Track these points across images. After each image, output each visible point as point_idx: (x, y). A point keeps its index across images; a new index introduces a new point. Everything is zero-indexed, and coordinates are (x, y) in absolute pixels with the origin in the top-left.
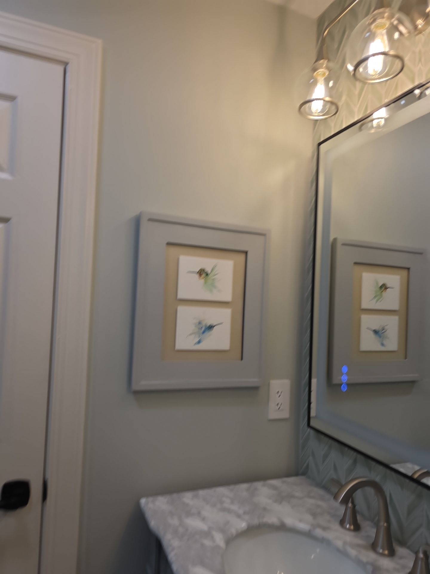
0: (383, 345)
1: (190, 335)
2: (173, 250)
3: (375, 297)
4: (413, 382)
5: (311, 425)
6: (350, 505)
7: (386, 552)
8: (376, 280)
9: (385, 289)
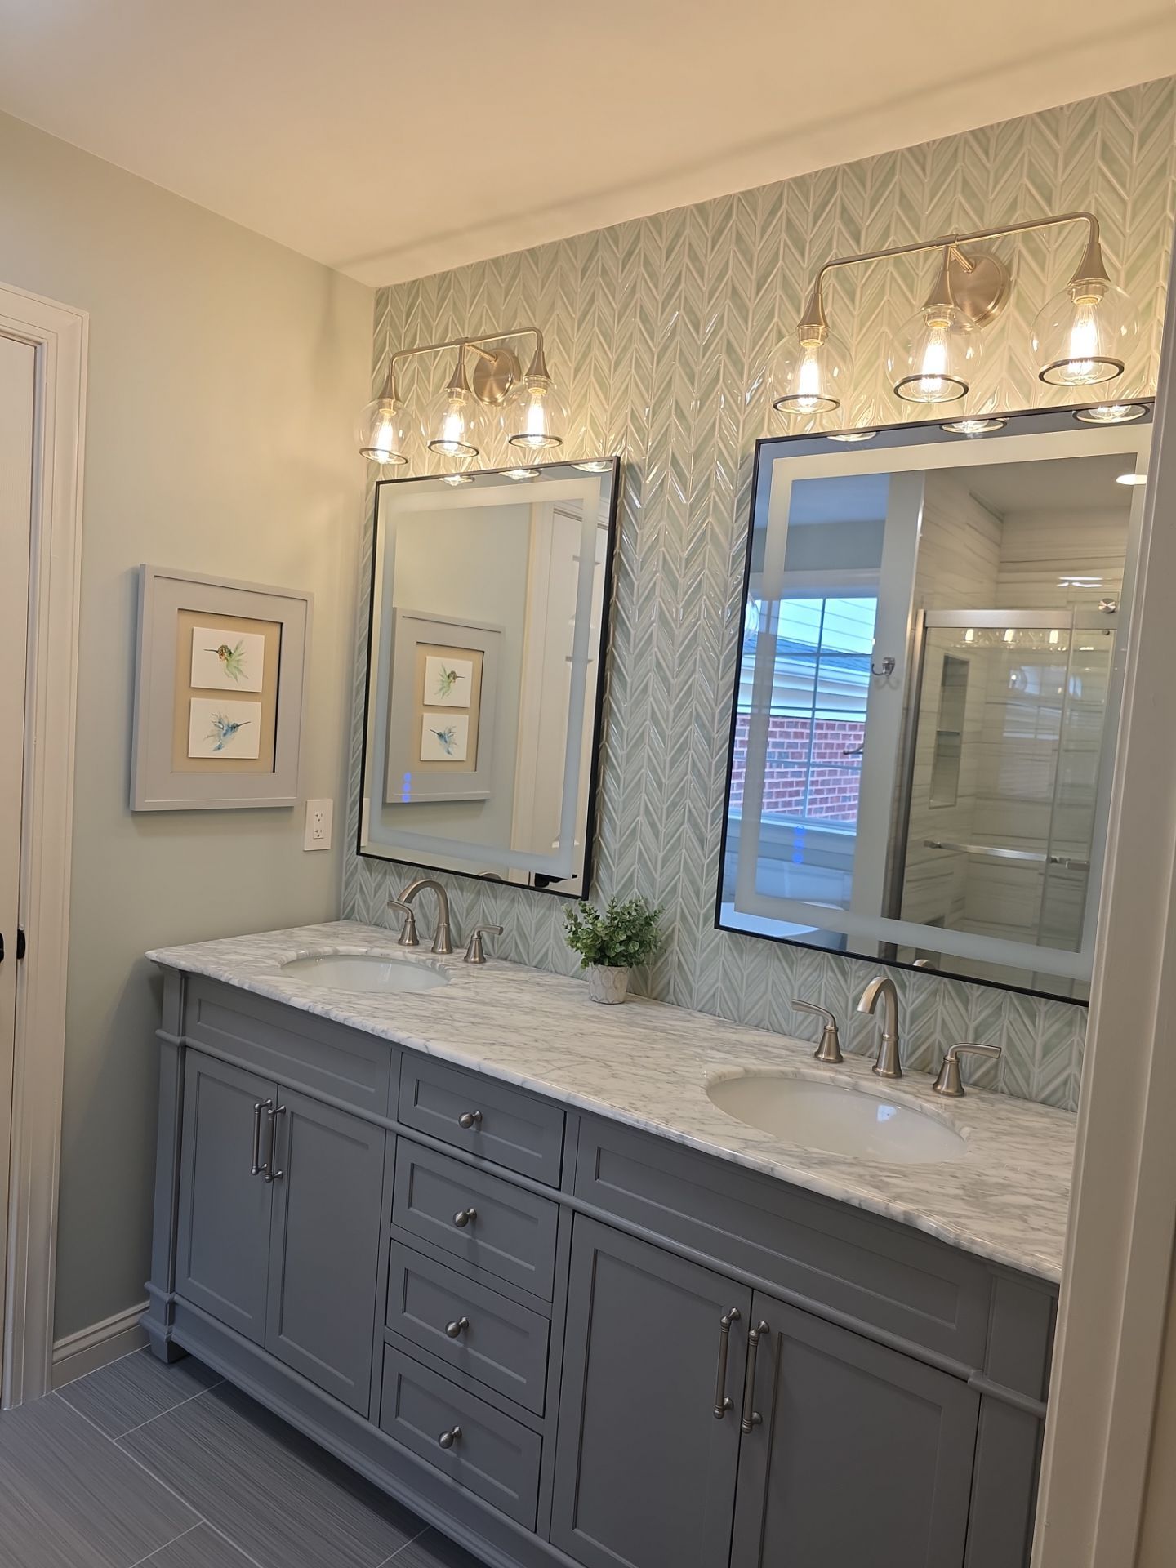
0: (449, 752)
1: (208, 737)
2: (187, 619)
3: (441, 690)
4: (483, 801)
5: (362, 851)
6: (410, 920)
7: (445, 950)
8: (443, 666)
9: (454, 679)
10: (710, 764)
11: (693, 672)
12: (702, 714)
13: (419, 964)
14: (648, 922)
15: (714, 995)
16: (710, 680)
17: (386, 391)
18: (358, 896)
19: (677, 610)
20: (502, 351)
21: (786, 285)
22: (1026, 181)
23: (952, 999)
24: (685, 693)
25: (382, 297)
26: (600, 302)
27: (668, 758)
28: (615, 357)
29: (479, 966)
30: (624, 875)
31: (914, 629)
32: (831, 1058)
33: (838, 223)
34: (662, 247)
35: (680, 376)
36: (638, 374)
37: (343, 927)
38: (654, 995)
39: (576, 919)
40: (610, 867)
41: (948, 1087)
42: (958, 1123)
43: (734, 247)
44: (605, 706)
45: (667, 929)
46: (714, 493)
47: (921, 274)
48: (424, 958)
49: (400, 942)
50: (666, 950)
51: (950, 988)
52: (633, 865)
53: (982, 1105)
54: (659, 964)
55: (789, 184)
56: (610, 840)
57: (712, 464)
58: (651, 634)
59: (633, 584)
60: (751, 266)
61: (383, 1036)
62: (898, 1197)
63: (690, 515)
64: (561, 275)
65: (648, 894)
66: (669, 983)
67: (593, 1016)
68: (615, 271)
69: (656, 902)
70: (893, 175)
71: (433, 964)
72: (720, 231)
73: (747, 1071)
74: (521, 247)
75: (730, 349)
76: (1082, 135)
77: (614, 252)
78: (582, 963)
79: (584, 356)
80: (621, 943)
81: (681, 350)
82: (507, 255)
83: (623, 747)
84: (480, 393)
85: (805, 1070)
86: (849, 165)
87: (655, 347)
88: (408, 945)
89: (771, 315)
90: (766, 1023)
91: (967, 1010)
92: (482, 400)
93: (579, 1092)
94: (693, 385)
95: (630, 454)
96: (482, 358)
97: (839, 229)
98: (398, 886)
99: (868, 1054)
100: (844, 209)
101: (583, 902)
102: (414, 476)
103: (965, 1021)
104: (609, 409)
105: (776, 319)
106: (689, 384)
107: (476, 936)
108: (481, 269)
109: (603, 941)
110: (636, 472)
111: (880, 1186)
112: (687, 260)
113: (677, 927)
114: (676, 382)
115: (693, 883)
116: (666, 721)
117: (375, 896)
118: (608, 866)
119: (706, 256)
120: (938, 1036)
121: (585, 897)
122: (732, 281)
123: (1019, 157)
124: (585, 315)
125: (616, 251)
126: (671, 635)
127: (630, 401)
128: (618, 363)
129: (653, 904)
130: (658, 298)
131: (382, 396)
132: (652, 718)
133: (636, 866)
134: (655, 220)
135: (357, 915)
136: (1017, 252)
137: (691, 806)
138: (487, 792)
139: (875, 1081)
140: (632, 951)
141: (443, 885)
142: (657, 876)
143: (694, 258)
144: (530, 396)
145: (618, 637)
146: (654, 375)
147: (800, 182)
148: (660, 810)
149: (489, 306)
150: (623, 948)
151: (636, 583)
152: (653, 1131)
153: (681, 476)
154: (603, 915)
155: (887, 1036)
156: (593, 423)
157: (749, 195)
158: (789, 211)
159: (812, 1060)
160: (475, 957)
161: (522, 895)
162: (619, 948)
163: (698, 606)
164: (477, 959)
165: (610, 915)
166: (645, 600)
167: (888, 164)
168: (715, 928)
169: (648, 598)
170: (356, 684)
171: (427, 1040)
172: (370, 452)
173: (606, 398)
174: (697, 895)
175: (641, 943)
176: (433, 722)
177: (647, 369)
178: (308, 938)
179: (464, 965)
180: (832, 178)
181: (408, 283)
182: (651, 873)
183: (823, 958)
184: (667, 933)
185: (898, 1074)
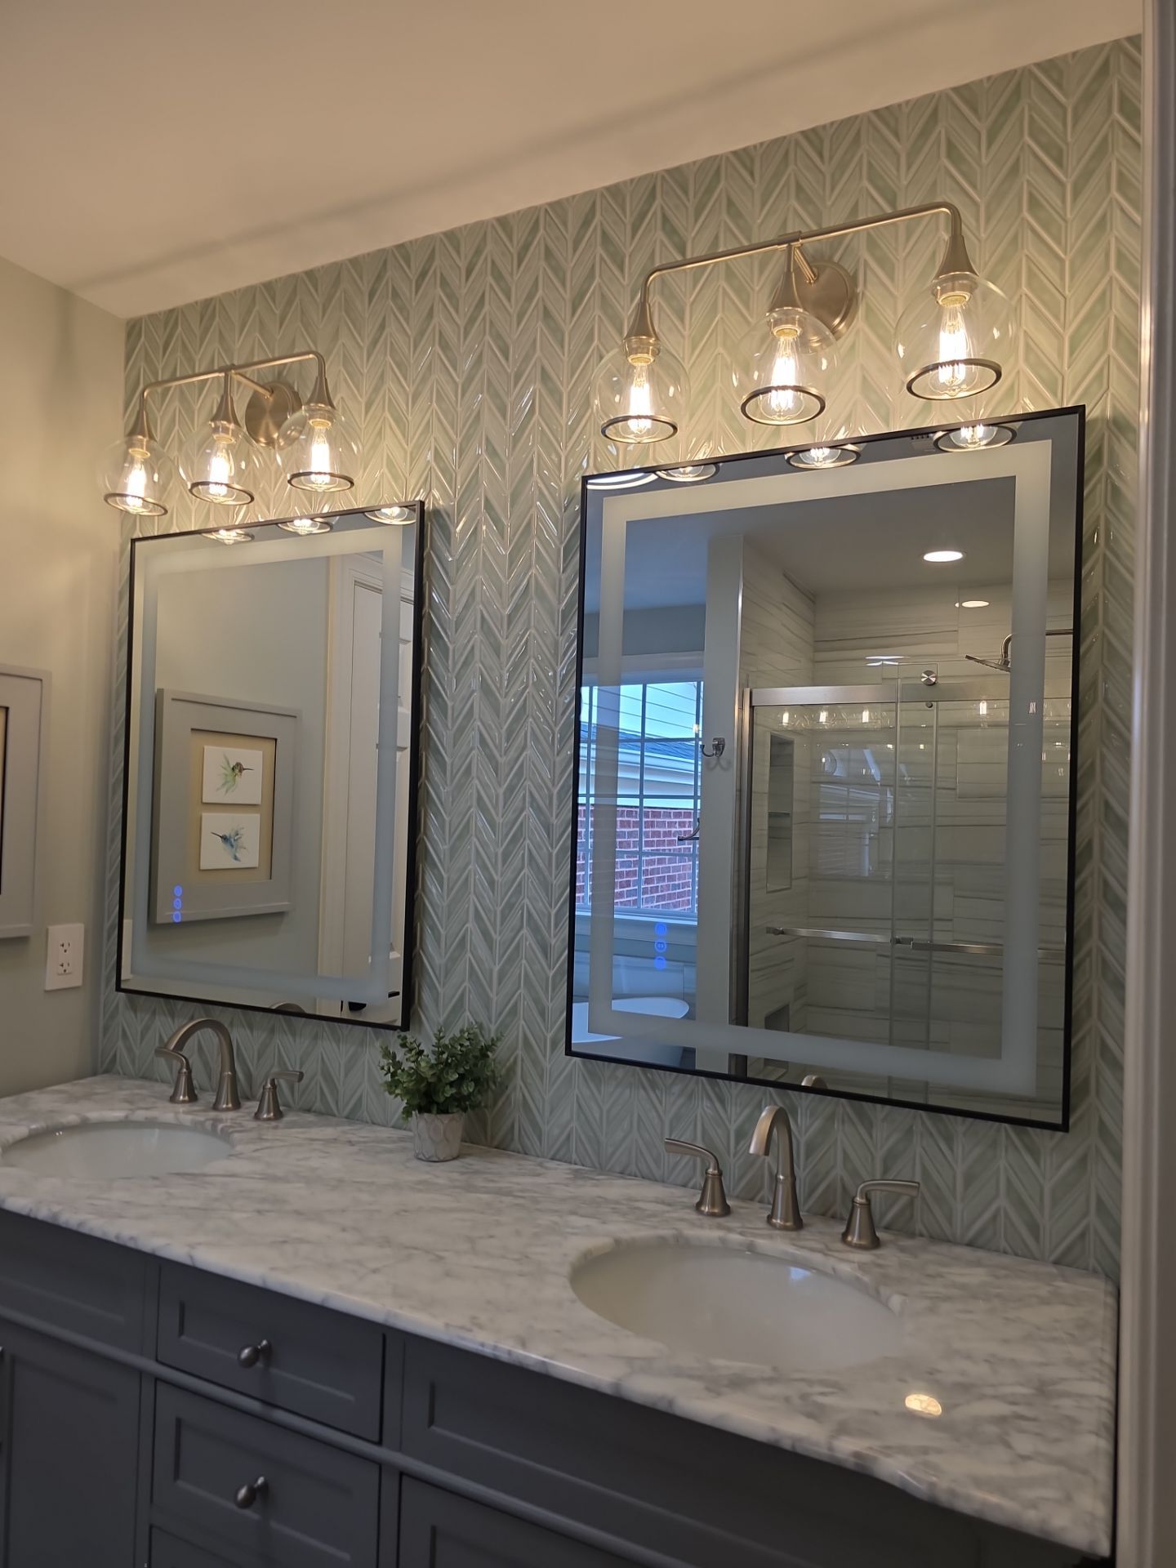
0: (236, 858)
3: (224, 785)
4: (280, 914)
5: (123, 986)
6: (185, 1070)
7: (230, 1105)
8: (226, 758)
9: (240, 771)
10: (550, 855)
11: (524, 748)
12: (537, 796)
13: (197, 1127)
14: (484, 1052)
15: (568, 1138)
16: (544, 755)
17: (138, 428)
18: (120, 1044)
19: (501, 677)
20: (278, 385)
21: (605, 303)
22: (866, 183)
23: (853, 1124)
24: (516, 774)
25: (134, 329)
26: (392, 327)
27: (500, 851)
28: (412, 389)
29: (274, 1124)
30: (454, 996)
31: (741, 708)
32: (716, 1211)
33: (660, 235)
34: (460, 265)
35: (490, 408)
36: (440, 408)
37: (98, 1084)
38: (496, 1143)
39: (394, 1056)
40: (434, 984)
41: (860, 1237)
42: (884, 1291)
43: (543, 263)
44: (421, 793)
45: (508, 1059)
46: (536, 541)
47: (757, 288)
48: (202, 1119)
49: (173, 1099)
50: (507, 1087)
51: (849, 1110)
52: (463, 981)
53: (904, 1257)
54: (500, 1103)
55: (602, 195)
56: (434, 955)
57: (531, 507)
58: (472, 706)
59: (447, 648)
60: (564, 284)
61: (131, 1244)
62: (842, 1429)
63: (510, 566)
64: (346, 300)
65: (483, 1019)
66: (513, 1126)
67: (420, 1182)
68: (408, 294)
69: (493, 1028)
70: (718, 182)
71: (214, 1126)
72: (526, 247)
73: (618, 1242)
74: (297, 267)
75: (545, 377)
76: (924, 134)
77: (405, 272)
78: (403, 1113)
79: (376, 390)
80: (451, 1084)
81: (489, 380)
82: (280, 278)
83: (444, 840)
84: (253, 433)
85: (690, 1232)
86: (668, 171)
87: (459, 377)
88: (184, 1102)
89: (590, 338)
90: (633, 1168)
91: (871, 1136)
92: (258, 441)
93: (401, 1308)
94: (504, 417)
95: (436, 499)
96: (256, 393)
97: (662, 242)
98: (168, 1028)
99: (758, 1198)
100: (665, 219)
101: (403, 1034)
102: (178, 531)
103: (869, 1150)
104: (409, 449)
105: (596, 342)
106: (500, 419)
107: (269, 1086)
108: (250, 295)
109: (429, 1084)
110: (444, 520)
111: (816, 1413)
112: (490, 279)
113: (520, 1056)
114: (486, 417)
115: (537, 1001)
116: (496, 807)
117: (141, 1042)
118: (433, 988)
119: (511, 274)
120: (839, 1171)
121: (406, 1026)
122: (543, 300)
123: (856, 159)
124: (375, 342)
125: (407, 271)
126: (496, 709)
127: (433, 440)
128: (416, 397)
129: (490, 1030)
130: (459, 322)
131: (132, 433)
132: (478, 803)
133: (466, 984)
134: (451, 236)
135: (119, 1068)
136: (862, 262)
137: (531, 907)
138: (287, 903)
139: (770, 1237)
140: (466, 1093)
141: (226, 1026)
142: (493, 995)
143: (498, 276)
144: (312, 429)
145: (432, 711)
146: (459, 409)
147: (615, 191)
148: (493, 915)
149: (262, 335)
150: (454, 1091)
151: (451, 647)
152: (504, 1357)
153: (497, 521)
154: (427, 1048)
155: (781, 1177)
156: (391, 465)
157: (558, 206)
158: (604, 222)
159: (694, 1216)
160: (269, 1112)
161: (326, 1029)
162: (450, 1092)
163: (525, 671)
164: (272, 1114)
165: (437, 1049)
166: (462, 667)
167: (712, 170)
168: (566, 1054)
169: (466, 664)
170: (112, 781)
171: (192, 1246)
172: (118, 498)
173: (404, 435)
174: (542, 1014)
175: (477, 1081)
176: (214, 823)
177: (451, 402)
178: (48, 1104)
179: (254, 1124)
180: (650, 188)
181: (165, 313)
182: (485, 990)
183: (697, 1083)
184: (508, 1064)
185: (799, 1225)
